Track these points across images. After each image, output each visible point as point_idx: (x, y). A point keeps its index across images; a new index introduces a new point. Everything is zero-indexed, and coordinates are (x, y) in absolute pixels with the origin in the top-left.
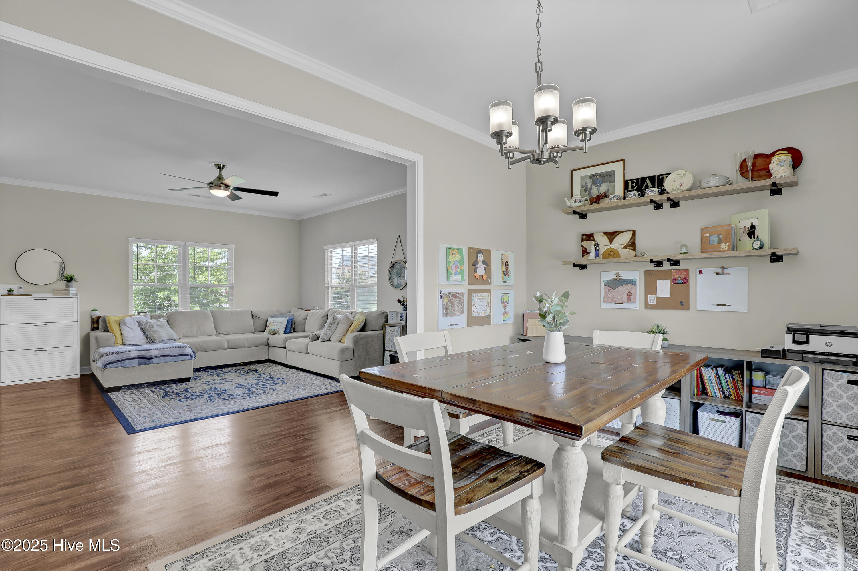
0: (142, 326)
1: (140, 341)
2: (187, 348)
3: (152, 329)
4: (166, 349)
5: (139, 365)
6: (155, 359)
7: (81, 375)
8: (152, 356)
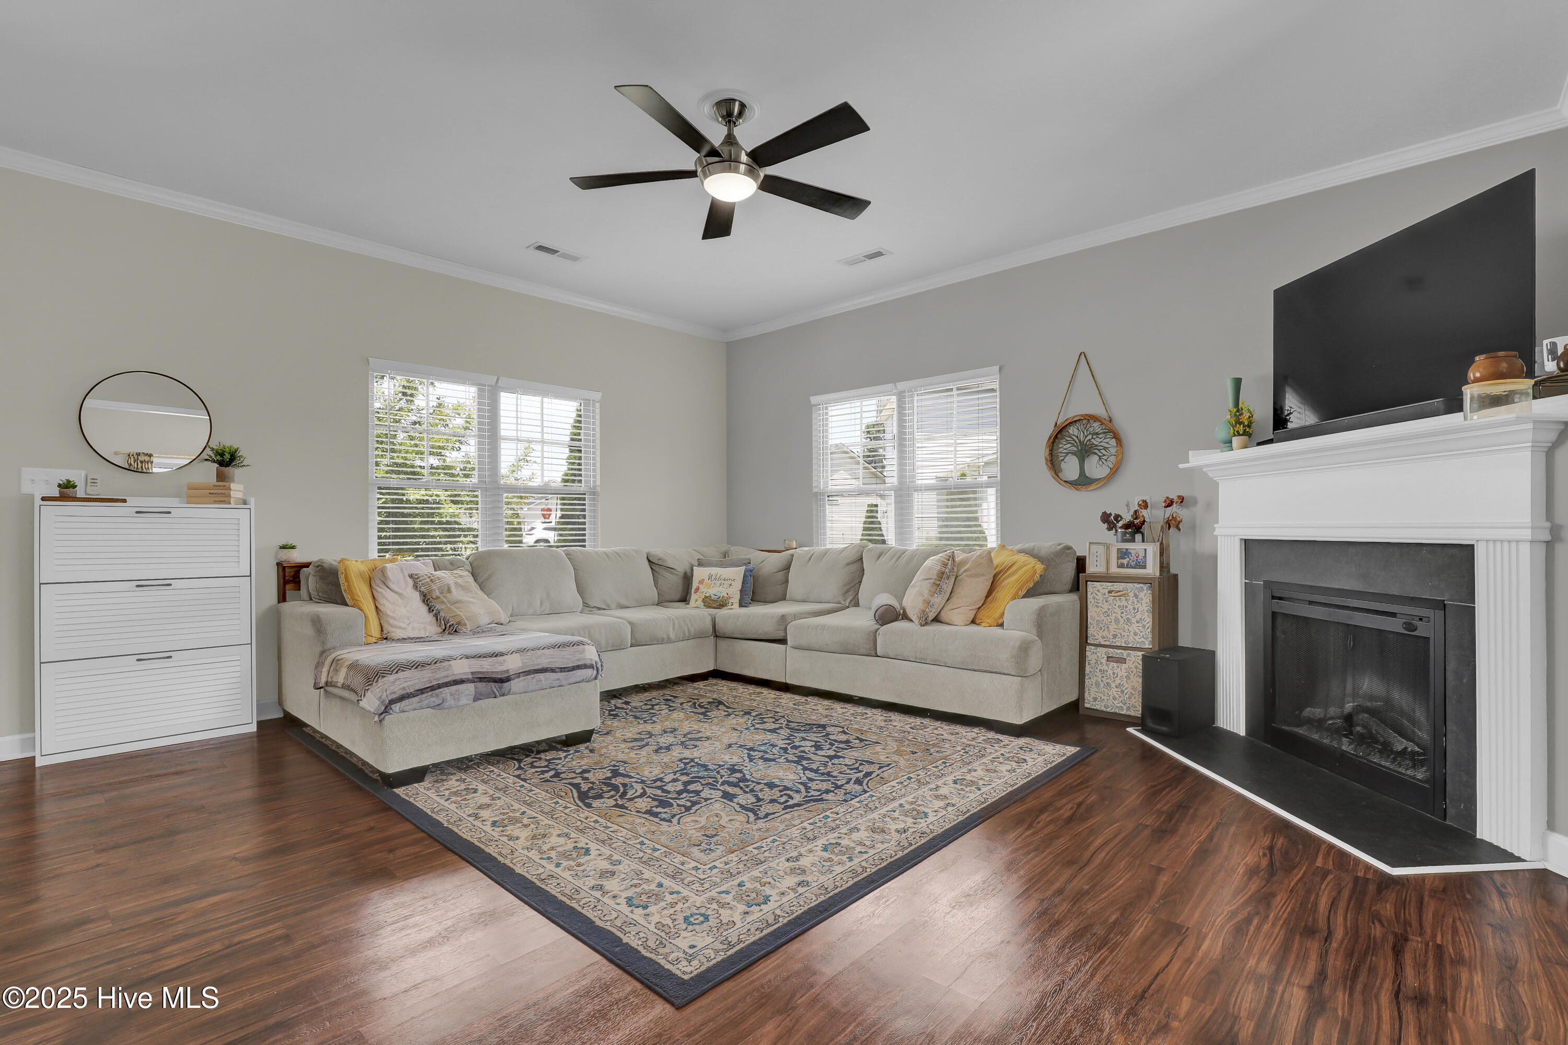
0: (423, 589)
1: (425, 629)
2: (587, 647)
3: (448, 595)
4: (539, 652)
5: (476, 699)
6: (517, 680)
7: (260, 724)
8: (507, 671)
